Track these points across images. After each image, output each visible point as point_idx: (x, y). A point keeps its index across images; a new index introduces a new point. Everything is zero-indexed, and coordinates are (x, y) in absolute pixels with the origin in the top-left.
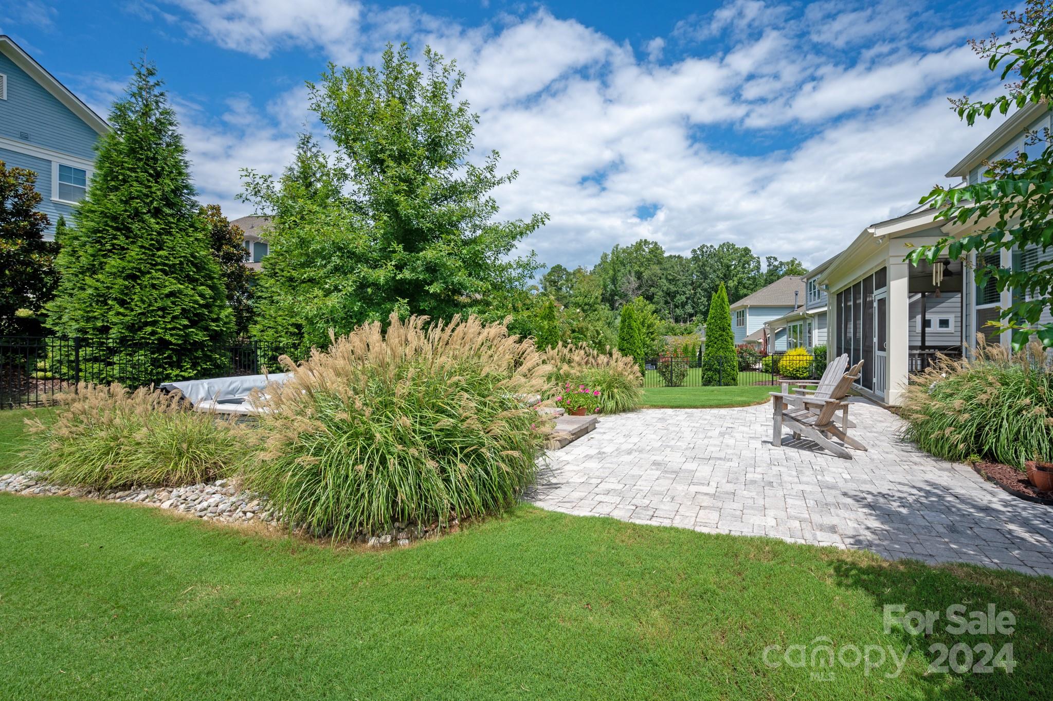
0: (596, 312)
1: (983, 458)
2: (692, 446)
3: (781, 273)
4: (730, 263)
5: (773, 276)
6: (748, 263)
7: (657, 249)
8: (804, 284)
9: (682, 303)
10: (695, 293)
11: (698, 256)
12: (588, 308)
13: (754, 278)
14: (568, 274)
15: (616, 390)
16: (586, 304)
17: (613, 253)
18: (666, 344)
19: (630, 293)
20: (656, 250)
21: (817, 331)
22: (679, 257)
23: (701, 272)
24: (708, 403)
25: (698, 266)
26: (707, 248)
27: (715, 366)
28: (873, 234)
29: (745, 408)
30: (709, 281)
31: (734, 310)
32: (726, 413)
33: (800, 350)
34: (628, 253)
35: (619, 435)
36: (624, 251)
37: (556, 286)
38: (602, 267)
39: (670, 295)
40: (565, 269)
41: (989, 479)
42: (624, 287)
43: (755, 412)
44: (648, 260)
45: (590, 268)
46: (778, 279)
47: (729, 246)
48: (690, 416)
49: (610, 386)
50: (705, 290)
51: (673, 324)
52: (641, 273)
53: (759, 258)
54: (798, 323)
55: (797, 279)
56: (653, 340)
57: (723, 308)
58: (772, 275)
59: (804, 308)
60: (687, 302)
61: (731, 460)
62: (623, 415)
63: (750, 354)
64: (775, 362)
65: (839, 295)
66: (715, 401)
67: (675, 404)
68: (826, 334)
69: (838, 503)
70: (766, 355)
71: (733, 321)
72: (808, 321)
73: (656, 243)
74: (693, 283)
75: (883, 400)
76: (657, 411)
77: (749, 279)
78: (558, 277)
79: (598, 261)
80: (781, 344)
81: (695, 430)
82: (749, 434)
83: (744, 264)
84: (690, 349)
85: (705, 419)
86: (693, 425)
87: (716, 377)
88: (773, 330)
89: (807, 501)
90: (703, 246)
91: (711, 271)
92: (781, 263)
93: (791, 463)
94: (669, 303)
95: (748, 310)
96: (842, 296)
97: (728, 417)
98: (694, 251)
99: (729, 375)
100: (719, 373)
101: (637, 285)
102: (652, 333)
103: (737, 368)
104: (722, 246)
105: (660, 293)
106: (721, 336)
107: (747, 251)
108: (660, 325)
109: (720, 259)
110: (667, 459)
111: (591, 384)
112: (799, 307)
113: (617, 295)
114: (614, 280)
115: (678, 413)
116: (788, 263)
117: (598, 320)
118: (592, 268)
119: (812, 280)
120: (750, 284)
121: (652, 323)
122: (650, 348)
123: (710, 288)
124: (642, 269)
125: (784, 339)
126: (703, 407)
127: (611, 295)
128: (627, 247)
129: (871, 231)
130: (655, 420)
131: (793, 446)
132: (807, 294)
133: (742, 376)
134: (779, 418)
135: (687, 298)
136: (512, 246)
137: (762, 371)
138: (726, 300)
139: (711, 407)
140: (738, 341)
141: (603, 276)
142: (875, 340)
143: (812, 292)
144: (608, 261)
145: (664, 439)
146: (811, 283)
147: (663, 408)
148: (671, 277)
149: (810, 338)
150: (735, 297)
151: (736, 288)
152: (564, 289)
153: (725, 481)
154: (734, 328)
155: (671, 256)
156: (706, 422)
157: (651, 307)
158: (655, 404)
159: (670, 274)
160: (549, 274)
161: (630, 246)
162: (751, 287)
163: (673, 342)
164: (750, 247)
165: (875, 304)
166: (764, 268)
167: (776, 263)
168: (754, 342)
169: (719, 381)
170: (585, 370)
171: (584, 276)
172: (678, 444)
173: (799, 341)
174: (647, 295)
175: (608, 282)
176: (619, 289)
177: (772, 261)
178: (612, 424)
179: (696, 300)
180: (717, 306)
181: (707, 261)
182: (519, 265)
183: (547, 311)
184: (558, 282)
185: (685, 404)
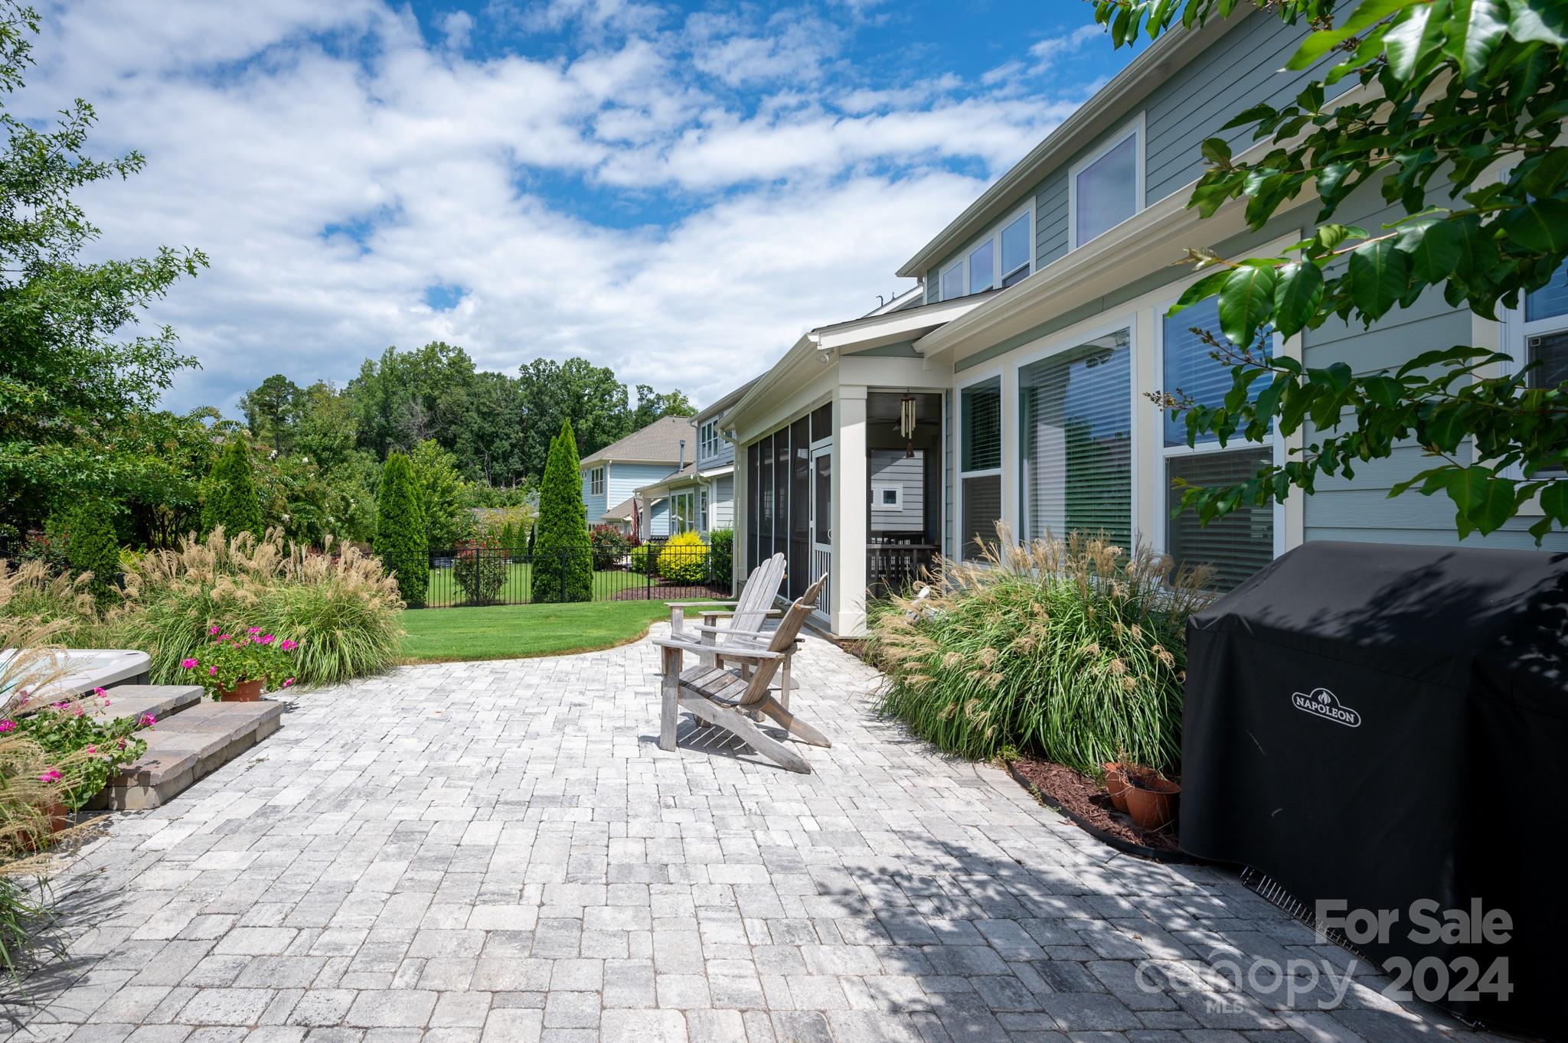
0: (346, 465)
1: (1021, 753)
2: (493, 765)
3: (659, 411)
4: (581, 392)
5: (646, 416)
6: (609, 393)
7: (463, 360)
8: (694, 430)
9: (504, 453)
10: (526, 438)
11: (531, 377)
12: (327, 457)
13: (618, 418)
14: (298, 393)
15: (339, 633)
16: (325, 449)
17: (384, 362)
18: (476, 523)
19: (415, 432)
20: (460, 363)
21: (715, 504)
22: (499, 376)
23: (536, 405)
24: (536, 647)
25: (531, 393)
26: (546, 364)
27: (554, 565)
28: (816, 344)
29: (605, 654)
30: (548, 419)
31: (587, 467)
32: (569, 668)
33: (692, 537)
34: (411, 364)
35: (332, 744)
36: (404, 360)
37: (274, 414)
38: (364, 384)
39: (484, 439)
40: (292, 384)
41: (1047, 800)
42: (403, 422)
43: (621, 661)
44: (447, 378)
45: (340, 385)
46: (654, 421)
47: (580, 364)
48: (500, 677)
49: (327, 624)
50: (542, 433)
51: (489, 489)
52: (435, 400)
53: (625, 386)
54: (687, 492)
55: (683, 422)
56: (452, 515)
57: (568, 465)
58: (645, 413)
59: (693, 467)
60: (512, 451)
61: (574, 802)
62: (357, 685)
63: (612, 542)
64: (653, 555)
65: (752, 449)
66: (551, 642)
67: (472, 651)
68: (732, 511)
69: (812, 919)
70: (637, 543)
71: (585, 485)
72: (702, 490)
73: (461, 351)
74: (521, 422)
75: (828, 627)
76: (434, 669)
77: (611, 418)
78: (278, 397)
79: (356, 374)
80: (660, 525)
81: (505, 715)
82: (611, 718)
83: (603, 395)
84: (516, 530)
85: (529, 686)
86: (501, 702)
87: (557, 584)
88: (647, 501)
89: (747, 921)
90: (539, 362)
91: (552, 402)
92: (659, 397)
93: (699, 800)
94: (482, 452)
95: (609, 469)
96: (756, 451)
97: (573, 678)
98: (524, 368)
99: (578, 580)
100: (561, 576)
101: (426, 420)
102: (450, 504)
103: (590, 568)
104: (569, 364)
105: (467, 435)
106: (565, 511)
107: (607, 374)
108: (464, 489)
109: (566, 383)
110: (431, 815)
111: (283, 620)
112: (686, 465)
113: (390, 436)
114: (385, 409)
115: (477, 672)
116: (668, 398)
117: (349, 478)
118: (345, 386)
119: (705, 424)
120: (612, 427)
121: (449, 486)
122: (445, 531)
123: (550, 430)
124: (437, 393)
125: (665, 515)
126: (528, 655)
127: (379, 434)
128: (410, 353)
129: (814, 338)
130: (424, 695)
131: (698, 747)
132: (698, 446)
133: (600, 580)
134: (673, 692)
135: (513, 446)
136: (125, 315)
137: (631, 570)
138: (574, 449)
139: (542, 654)
140: (593, 519)
141: (366, 401)
142: (812, 524)
143: (706, 442)
144: (375, 374)
145: (434, 748)
146: (704, 428)
147: (447, 661)
148: (485, 410)
149: (705, 516)
150: (589, 446)
151: (591, 432)
152: (289, 421)
153: (560, 876)
154: (587, 498)
155: (485, 374)
156: (529, 693)
157: (451, 458)
158: (430, 653)
159: (484, 404)
160: (260, 391)
161: (415, 352)
162: (615, 431)
163: (489, 519)
164: (612, 369)
165: (812, 465)
166: (633, 404)
167: (652, 397)
168: (619, 521)
169: (561, 591)
170: (273, 590)
171: (328, 399)
172: (463, 762)
173: (687, 521)
174: (445, 438)
175: (375, 411)
176: (394, 424)
177: (646, 392)
178: (324, 711)
179: (526, 449)
180: (558, 460)
181: (545, 386)
182: (138, 357)
183: (232, 458)
184: (278, 406)
185: (493, 650)
